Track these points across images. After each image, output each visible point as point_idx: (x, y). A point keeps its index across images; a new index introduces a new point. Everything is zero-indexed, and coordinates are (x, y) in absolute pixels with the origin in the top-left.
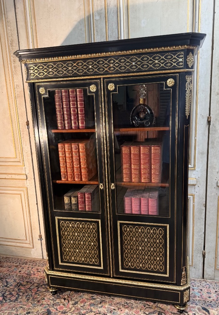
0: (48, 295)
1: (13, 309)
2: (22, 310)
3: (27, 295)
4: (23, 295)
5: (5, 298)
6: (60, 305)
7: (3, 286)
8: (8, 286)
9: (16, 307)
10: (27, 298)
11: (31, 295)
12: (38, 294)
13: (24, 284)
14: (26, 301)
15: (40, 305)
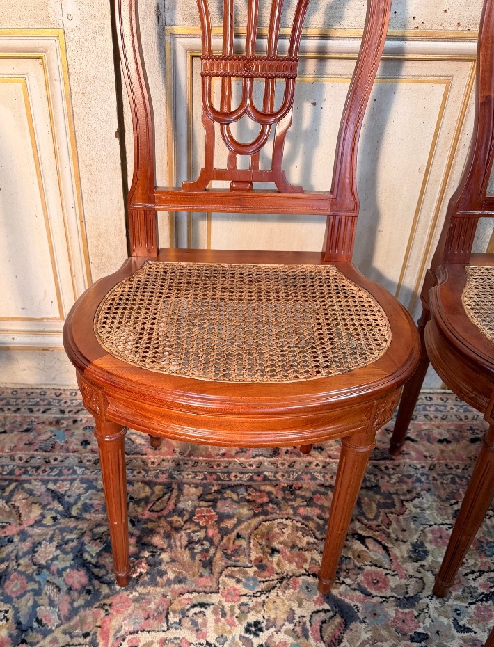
0: (277, 530)
1: (173, 619)
2: (217, 621)
3: (189, 543)
4: (170, 546)
5: (96, 571)
6: (360, 568)
7: (55, 519)
8: (74, 512)
9: (176, 606)
10: (198, 557)
11: (206, 538)
12: (234, 534)
13: (142, 495)
14: (206, 572)
15: (281, 582)
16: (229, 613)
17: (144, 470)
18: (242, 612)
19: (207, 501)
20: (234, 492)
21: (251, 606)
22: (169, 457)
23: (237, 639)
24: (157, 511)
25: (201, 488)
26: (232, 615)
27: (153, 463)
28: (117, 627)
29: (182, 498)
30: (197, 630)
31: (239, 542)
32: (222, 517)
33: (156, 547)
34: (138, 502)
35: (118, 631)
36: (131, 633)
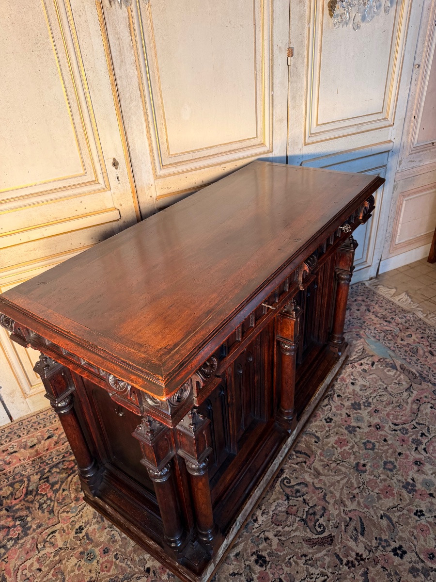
3: (40, 506)
9: (40, 540)
11: (47, 499)
12: (61, 490)
14: (51, 516)
16: (66, 529)
17: (6, 479)
18: (72, 525)
19: (43, 479)
20: (56, 468)
21: (76, 520)
22: (18, 464)
23: (73, 539)
24: (18, 498)
25: (39, 474)
26: (68, 529)
27: (10, 472)
28: (14, 565)
29: (30, 484)
30: (53, 545)
31: (64, 493)
32: (53, 485)
33: (23, 516)
34: (7, 498)
35: (15, 567)
36: (21, 565)
